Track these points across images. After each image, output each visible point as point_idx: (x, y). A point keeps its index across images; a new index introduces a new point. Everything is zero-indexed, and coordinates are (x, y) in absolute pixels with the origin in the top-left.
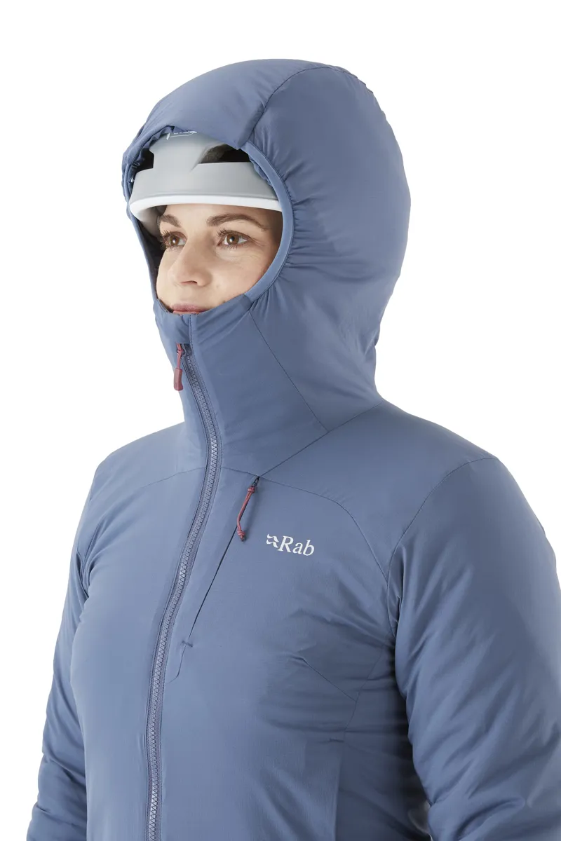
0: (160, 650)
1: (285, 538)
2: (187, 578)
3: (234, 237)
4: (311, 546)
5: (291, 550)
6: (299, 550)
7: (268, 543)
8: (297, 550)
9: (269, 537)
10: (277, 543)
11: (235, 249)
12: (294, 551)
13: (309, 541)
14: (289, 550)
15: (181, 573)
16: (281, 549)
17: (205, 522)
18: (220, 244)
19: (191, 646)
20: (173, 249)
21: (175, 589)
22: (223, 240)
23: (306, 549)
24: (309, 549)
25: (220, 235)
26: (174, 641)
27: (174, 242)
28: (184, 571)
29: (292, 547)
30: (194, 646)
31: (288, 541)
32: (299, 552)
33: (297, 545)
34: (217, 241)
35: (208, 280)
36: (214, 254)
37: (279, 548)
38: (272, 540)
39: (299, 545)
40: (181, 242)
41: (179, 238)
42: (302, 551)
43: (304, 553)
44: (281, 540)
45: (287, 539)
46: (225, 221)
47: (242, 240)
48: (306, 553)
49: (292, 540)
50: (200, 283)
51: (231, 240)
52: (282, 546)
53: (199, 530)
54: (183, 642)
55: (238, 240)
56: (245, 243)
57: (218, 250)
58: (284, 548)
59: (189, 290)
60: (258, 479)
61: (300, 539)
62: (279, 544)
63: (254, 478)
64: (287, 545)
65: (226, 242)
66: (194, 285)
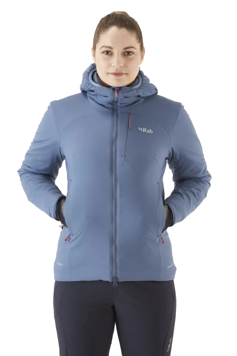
1: (144, 128)
6: (149, 132)
13: (150, 130)
19: (125, 157)
21: (113, 142)
24: (151, 132)
29: (146, 131)
30: (127, 157)
31: (145, 129)
38: (140, 129)
44: (143, 129)
47: (131, 53)
49: (146, 129)
53: (116, 128)
54: (122, 156)
58: (144, 131)
60: (130, 113)
61: (148, 129)
62: (143, 130)
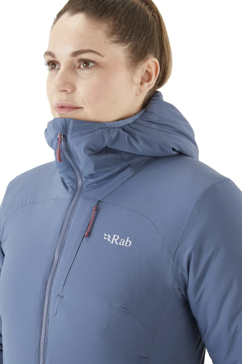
0: (46, 299)
1: (115, 236)
2: (59, 258)
3: (86, 62)
4: (129, 241)
5: (118, 243)
6: (123, 243)
7: (105, 238)
8: (122, 243)
9: (105, 235)
10: (110, 238)
11: (88, 70)
12: (120, 244)
13: (128, 238)
14: (117, 243)
15: (56, 256)
16: (112, 243)
17: (69, 226)
18: (79, 67)
19: (63, 297)
20: (53, 71)
21: (52, 266)
22: (81, 65)
23: (127, 242)
24: (128, 243)
25: (79, 61)
26: (53, 295)
27: (53, 66)
28: (58, 255)
29: (118, 241)
30: (64, 298)
31: (116, 237)
32: (123, 245)
33: (121, 240)
34: (78, 66)
35: (74, 89)
36: (76, 73)
37: (111, 242)
38: (107, 237)
39: (123, 241)
40: (57, 67)
41: (56, 64)
42: (124, 244)
43: (126, 245)
44: (112, 237)
45: (116, 236)
46: (81, 54)
47: (91, 64)
48: (127, 245)
49: (118, 237)
50: (69, 91)
51: (85, 65)
52: (113, 241)
54: (58, 295)
55: (89, 64)
56: (93, 66)
57: (78, 70)
58: (114, 241)
59: (64, 95)
60: (99, 202)
61: (123, 237)
62: (111, 239)
63: (96, 202)
64: (115, 240)
65: (82, 66)
66: (66, 92)
